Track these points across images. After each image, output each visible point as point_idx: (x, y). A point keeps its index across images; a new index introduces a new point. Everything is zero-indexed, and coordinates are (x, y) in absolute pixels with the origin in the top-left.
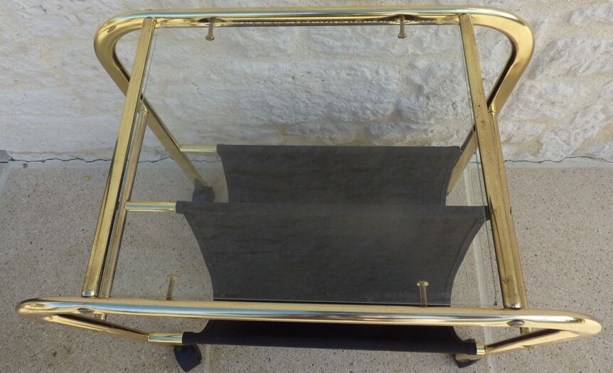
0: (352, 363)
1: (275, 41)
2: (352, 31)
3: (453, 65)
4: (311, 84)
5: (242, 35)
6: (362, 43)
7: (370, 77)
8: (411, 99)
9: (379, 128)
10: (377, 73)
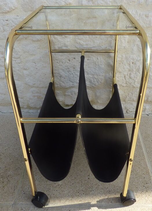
0: (89, 175)
1: (64, 41)
2: (89, 37)
3: (122, 56)
4: (75, 64)
5: (54, 37)
6: (92, 43)
7: (95, 60)
8: (110, 74)
9: (100, 93)
10: (98, 59)
